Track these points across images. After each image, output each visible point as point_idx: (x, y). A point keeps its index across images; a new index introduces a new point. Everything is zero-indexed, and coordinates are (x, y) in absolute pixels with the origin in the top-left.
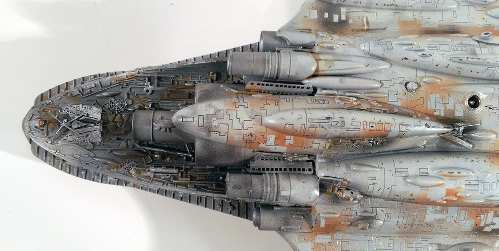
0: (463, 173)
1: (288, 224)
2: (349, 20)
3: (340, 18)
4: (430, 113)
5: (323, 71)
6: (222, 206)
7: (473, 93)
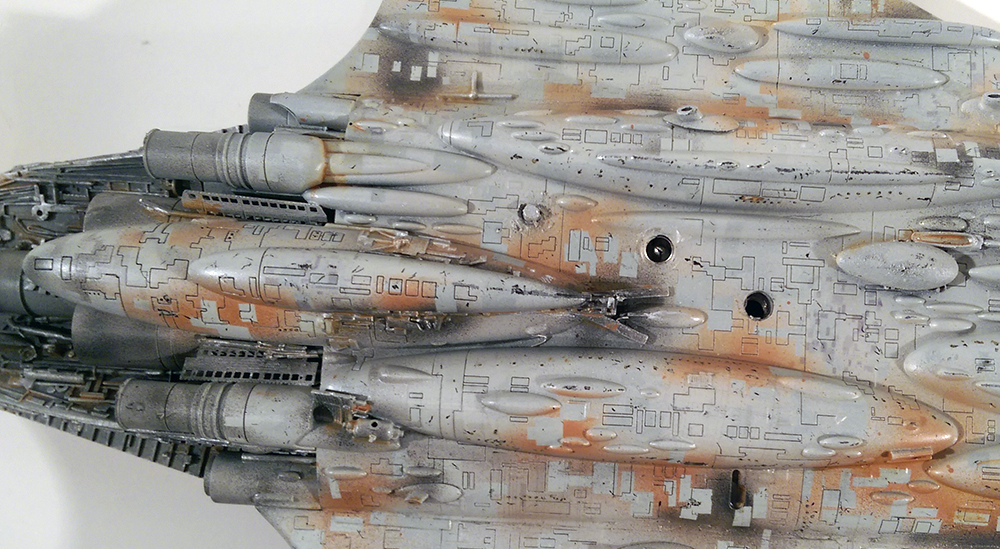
0: (597, 389)
1: (267, 490)
2: (443, 78)
3: (424, 73)
4: (568, 268)
5: (343, 175)
6: (172, 456)
7: (657, 230)
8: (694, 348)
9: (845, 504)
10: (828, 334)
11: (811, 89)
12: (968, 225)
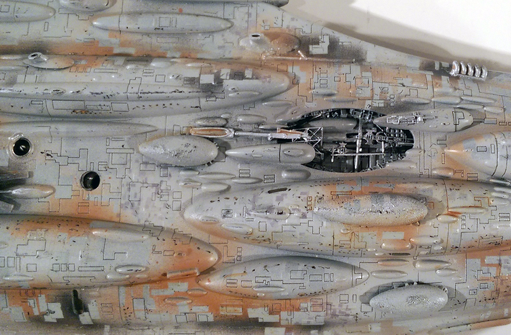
7: (20, 134)
8: (45, 211)
9: (149, 307)
10: (135, 197)
11: (143, 34)
12: (227, 122)
